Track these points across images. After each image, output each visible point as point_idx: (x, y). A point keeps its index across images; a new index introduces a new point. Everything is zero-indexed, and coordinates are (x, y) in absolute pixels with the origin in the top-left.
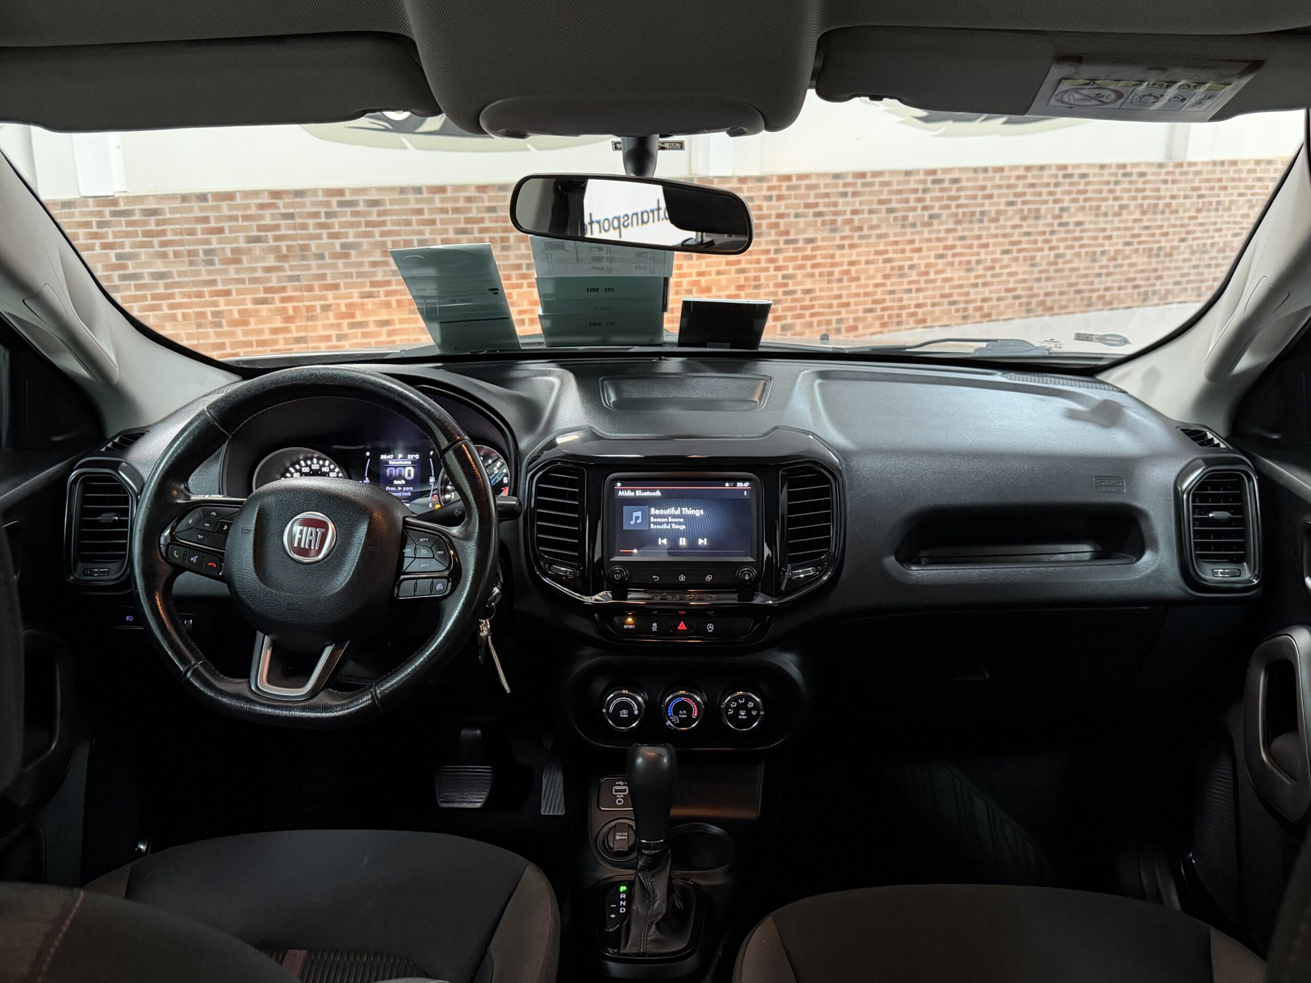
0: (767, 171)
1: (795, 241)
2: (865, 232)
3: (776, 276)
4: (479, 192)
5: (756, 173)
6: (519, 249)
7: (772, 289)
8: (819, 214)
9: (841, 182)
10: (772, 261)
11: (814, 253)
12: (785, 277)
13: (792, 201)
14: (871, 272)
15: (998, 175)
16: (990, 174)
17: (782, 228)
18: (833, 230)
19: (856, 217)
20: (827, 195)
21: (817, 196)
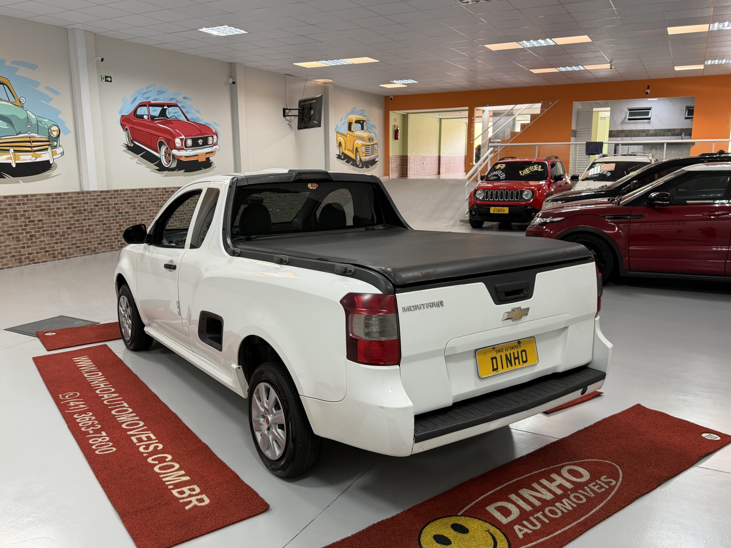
0: (109, 189)
1: (122, 213)
2: (145, 209)
3: (117, 226)
4: (5, 199)
5: (106, 189)
6: (22, 219)
7: (116, 230)
8: (129, 203)
9: (135, 192)
10: (114, 220)
11: (129, 217)
12: (120, 226)
13: (119, 199)
17: (117, 208)
18: (135, 209)
19: (142, 204)
20: (131, 197)
21: (128, 197)
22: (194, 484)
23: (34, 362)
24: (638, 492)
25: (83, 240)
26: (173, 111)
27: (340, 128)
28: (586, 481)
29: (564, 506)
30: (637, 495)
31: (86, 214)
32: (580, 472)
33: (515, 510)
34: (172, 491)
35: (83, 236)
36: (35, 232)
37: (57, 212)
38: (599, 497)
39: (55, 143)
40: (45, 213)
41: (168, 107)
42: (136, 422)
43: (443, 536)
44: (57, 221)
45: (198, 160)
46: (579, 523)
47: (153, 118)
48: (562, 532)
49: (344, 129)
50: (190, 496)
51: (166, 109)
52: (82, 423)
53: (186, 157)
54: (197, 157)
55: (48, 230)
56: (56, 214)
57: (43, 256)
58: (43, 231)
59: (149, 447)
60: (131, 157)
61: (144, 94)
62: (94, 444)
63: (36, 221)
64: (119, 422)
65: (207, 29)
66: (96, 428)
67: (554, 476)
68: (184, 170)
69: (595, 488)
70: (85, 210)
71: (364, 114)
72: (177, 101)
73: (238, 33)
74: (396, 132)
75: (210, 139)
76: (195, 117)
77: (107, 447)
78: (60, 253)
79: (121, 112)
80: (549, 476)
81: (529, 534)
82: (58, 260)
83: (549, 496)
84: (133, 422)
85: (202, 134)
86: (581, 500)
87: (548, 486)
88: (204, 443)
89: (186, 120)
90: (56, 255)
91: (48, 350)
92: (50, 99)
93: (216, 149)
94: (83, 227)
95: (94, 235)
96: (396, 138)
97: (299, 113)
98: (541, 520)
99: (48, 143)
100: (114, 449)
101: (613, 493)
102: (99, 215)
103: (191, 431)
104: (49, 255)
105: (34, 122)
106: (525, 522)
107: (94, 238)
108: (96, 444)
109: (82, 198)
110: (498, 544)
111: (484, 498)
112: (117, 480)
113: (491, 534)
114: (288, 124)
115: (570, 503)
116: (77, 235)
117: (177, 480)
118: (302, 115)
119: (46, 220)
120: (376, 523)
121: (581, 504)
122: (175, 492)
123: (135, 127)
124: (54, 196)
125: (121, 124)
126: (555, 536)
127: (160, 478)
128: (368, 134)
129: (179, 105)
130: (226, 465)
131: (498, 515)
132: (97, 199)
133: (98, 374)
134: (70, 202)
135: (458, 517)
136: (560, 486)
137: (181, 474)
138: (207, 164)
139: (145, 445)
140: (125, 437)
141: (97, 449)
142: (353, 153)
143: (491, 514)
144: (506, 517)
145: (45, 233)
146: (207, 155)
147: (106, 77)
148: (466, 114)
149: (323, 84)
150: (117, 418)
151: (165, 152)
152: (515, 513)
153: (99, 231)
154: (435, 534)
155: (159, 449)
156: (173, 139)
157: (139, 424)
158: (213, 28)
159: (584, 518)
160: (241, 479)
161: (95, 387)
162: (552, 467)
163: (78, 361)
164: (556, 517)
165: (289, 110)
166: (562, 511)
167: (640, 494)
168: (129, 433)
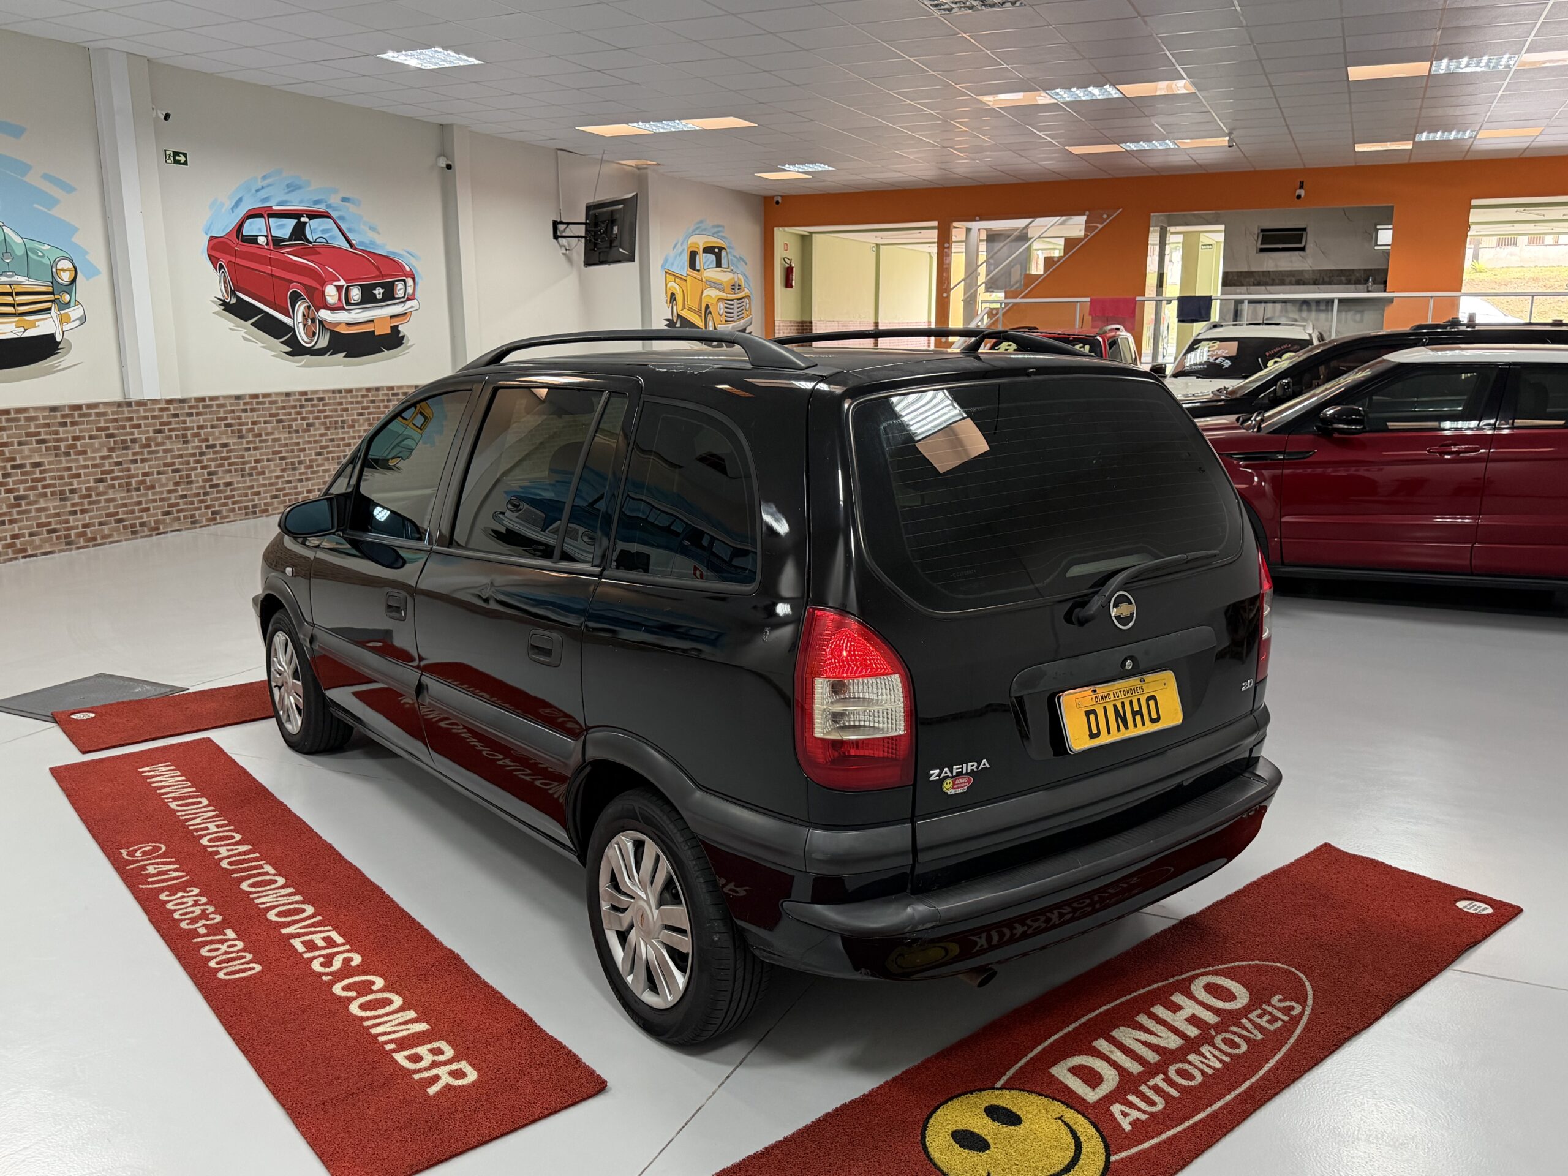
0: (185, 396)
1: (213, 446)
2: (264, 437)
3: (203, 473)
5: (179, 396)
8: (228, 426)
9: (241, 402)
11: (229, 454)
12: (209, 474)
13: (207, 417)
14: (272, 468)
15: (349, 395)
16: (344, 394)
17: (203, 436)
18: (241, 437)
19: (256, 427)
20: (233, 411)
21: (225, 412)
22: (439, 1040)
23: (55, 777)
24: (1348, 1028)
25: (131, 506)
26: (321, 228)
27: (673, 264)
28: (1244, 1007)
29: (1206, 1061)
30: (1346, 1035)
31: (137, 450)
32: (1228, 990)
33: (1109, 1072)
34: (393, 1055)
35: (131, 497)
36: (26, 490)
37: (74, 446)
38: (1275, 1040)
39: (67, 297)
40: (47, 449)
41: (310, 219)
42: (297, 906)
43: (972, 1133)
44: (73, 465)
45: (374, 331)
46: (1239, 1095)
47: (277, 242)
48: (1208, 1116)
49: (681, 266)
50: (434, 1065)
51: (305, 223)
52: (181, 912)
53: (348, 324)
54: (371, 325)
55: (54, 486)
56: (72, 451)
57: (43, 541)
58: (44, 487)
59: (332, 962)
60: (231, 325)
61: (257, 191)
62: (212, 958)
63: (28, 466)
64: (260, 909)
65: (396, 54)
66: (212, 922)
67: (1178, 998)
68: (344, 354)
69: (1263, 1022)
70: (134, 441)
71: (720, 234)
72: (328, 206)
73: (462, 64)
74: (789, 271)
75: (400, 286)
76: (367, 241)
77: (242, 964)
78: (82, 534)
79: (209, 229)
80: (1167, 999)
81: (1143, 1122)
82: (78, 548)
83: (1173, 1042)
84: (292, 907)
85: (383, 276)
86: (1238, 1046)
87: (1168, 1020)
88: (450, 950)
89: (348, 246)
90: (73, 538)
91: (84, 752)
92: (53, 202)
93: (412, 307)
94: (130, 477)
95: (153, 494)
96: (788, 284)
97: (586, 230)
98: (1163, 1091)
99: (51, 297)
100: (258, 968)
101: (1298, 1031)
102: (166, 451)
103: (419, 924)
104: (58, 538)
105: (20, 251)
106: (1132, 1098)
107: (155, 501)
108: (215, 957)
109: (126, 415)
110: (1084, 1145)
111: (1044, 1049)
112: (273, 1035)
113: (1067, 1125)
114: (563, 254)
115: (1217, 1053)
116: (119, 495)
117: (402, 1031)
118: (594, 236)
119: (50, 463)
120: (830, 1111)
121: (1238, 1056)
122: (400, 1058)
123: (238, 261)
124: (67, 412)
125: (209, 255)
126: (1196, 1124)
127: (364, 1027)
128: (731, 275)
129: (334, 214)
130: (503, 997)
131: (1076, 1085)
132: (161, 417)
133: (200, 803)
134: (102, 425)
135: (997, 1092)
136: (1193, 1020)
137: (408, 1018)
138: (393, 340)
139: (323, 956)
140: (277, 940)
141: (221, 969)
142: (701, 316)
143: (1062, 1082)
144: (1093, 1088)
145: (48, 491)
146: (392, 320)
147: (176, 154)
148: (934, 235)
149: (636, 170)
150: (256, 898)
151: (304, 315)
152: (1111, 1079)
153: (166, 485)
154: (955, 1129)
155: (353, 964)
156: (320, 288)
157: (304, 911)
158: (409, 53)
159: (1247, 1084)
160: (538, 1024)
161: (197, 830)
162: (1171, 980)
163: (152, 773)
164: (1193, 1083)
165: (565, 226)
166: (1203, 1073)
167: (1352, 1031)
168: (284, 931)
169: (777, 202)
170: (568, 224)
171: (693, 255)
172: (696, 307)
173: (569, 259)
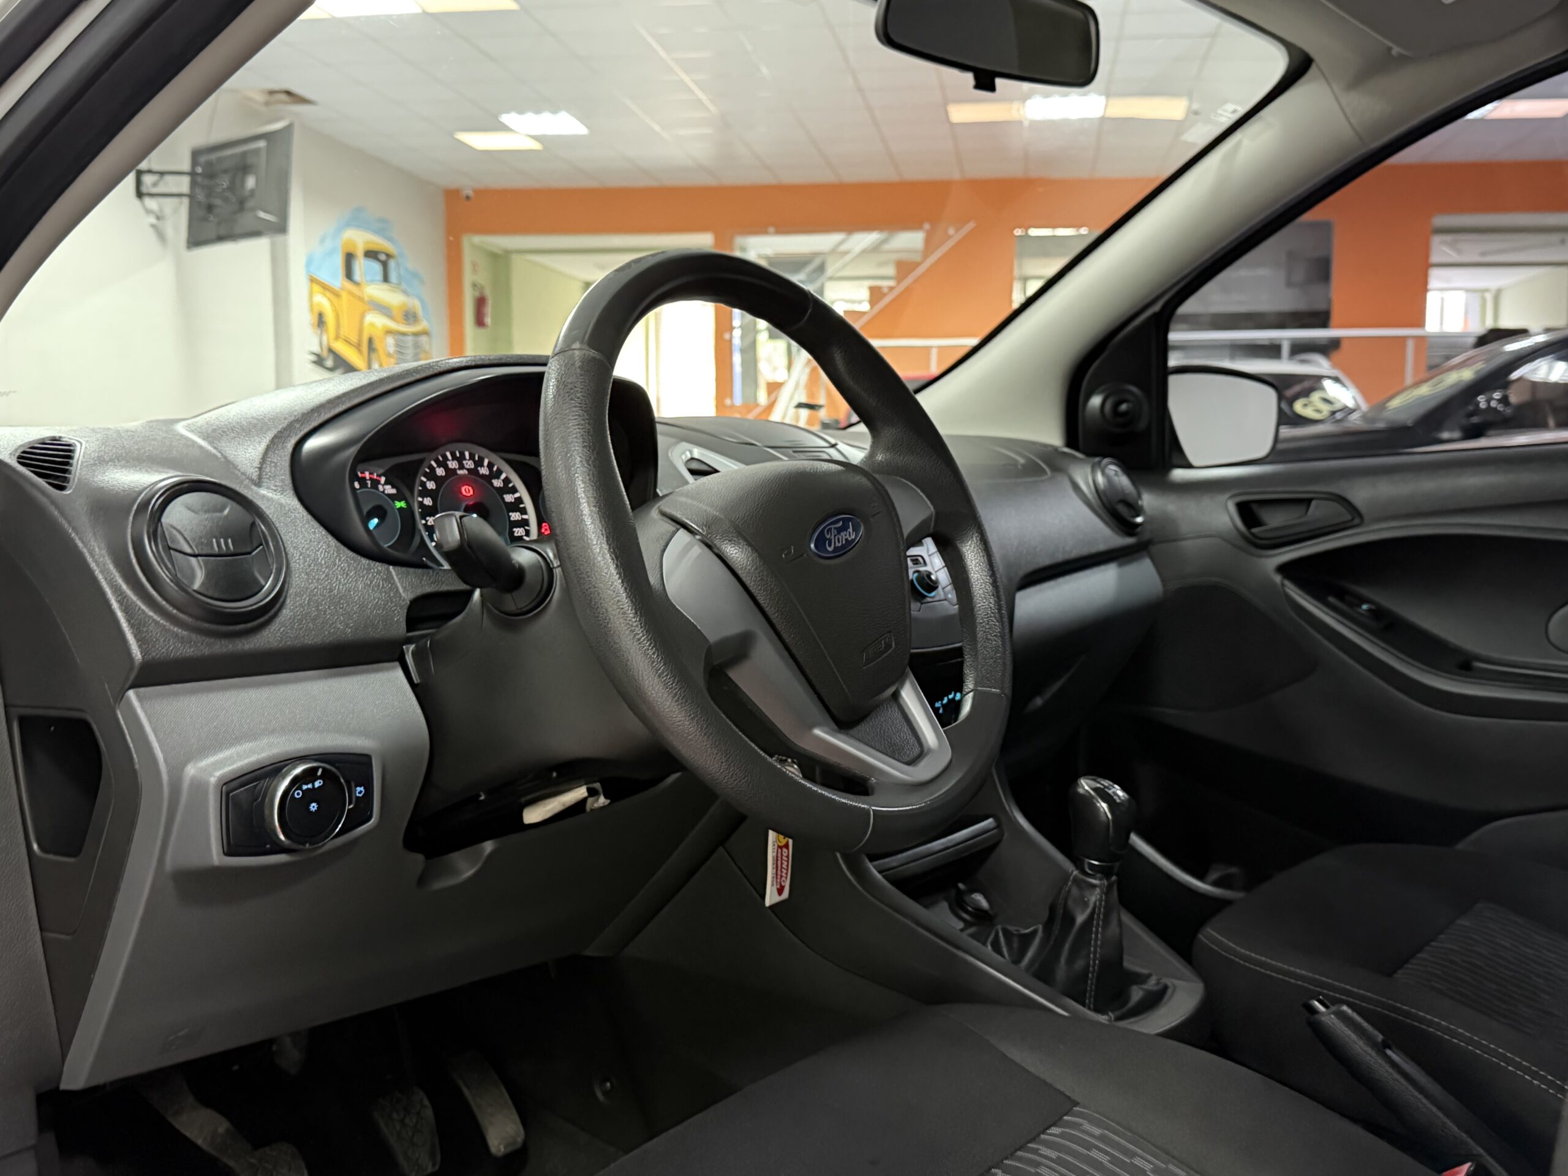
27: (322, 267)
49: (332, 271)
71: (388, 233)
74: (481, 303)
96: (480, 323)
97: (193, 186)
114: (151, 224)
118: (207, 194)
128: (402, 297)
142: (362, 354)
165: (156, 177)
169: (468, 198)
170: (162, 174)
171: (349, 258)
172: (354, 339)
173: (161, 235)
